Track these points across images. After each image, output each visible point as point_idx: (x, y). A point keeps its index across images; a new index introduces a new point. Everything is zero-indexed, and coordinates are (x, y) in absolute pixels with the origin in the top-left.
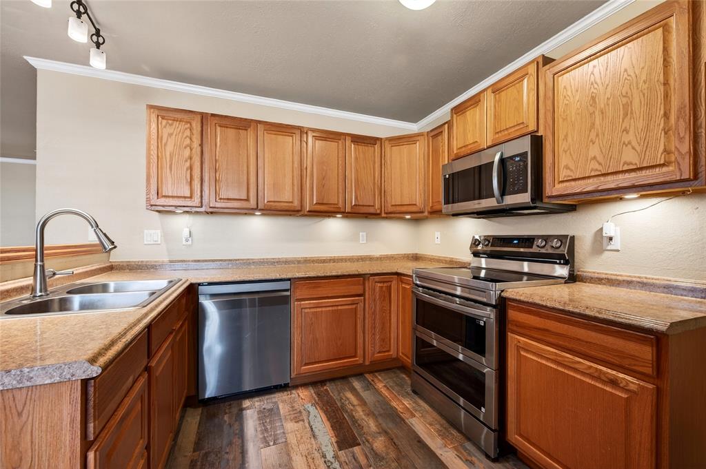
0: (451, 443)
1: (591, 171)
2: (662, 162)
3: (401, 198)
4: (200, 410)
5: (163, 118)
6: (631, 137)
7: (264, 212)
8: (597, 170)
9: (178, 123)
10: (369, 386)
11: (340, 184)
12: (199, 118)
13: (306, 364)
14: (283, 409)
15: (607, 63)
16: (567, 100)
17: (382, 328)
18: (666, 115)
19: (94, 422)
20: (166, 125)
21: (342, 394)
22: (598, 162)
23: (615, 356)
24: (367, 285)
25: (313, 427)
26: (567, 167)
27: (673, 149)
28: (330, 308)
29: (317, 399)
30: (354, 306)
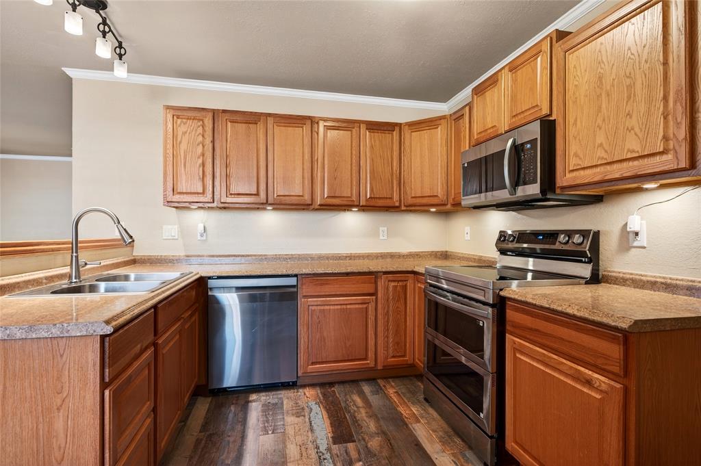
0: (451, 449)
1: (598, 159)
2: (661, 150)
3: (422, 189)
4: (209, 399)
5: (178, 118)
6: (633, 122)
7: (275, 206)
8: (603, 158)
9: (191, 121)
10: (379, 391)
11: (354, 175)
12: (210, 115)
13: (313, 363)
14: (287, 404)
15: (613, 40)
16: (577, 81)
17: (397, 331)
18: (665, 98)
19: (109, 368)
20: (181, 124)
21: (348, 397)
22: (604, 149)
23: (591, 355)
24: (379, 283)
25: (313, 422)
26: (576, 155)
27: (672, 136)
28: (339, 307)
29: (322, 398)
30: (365, 306)
